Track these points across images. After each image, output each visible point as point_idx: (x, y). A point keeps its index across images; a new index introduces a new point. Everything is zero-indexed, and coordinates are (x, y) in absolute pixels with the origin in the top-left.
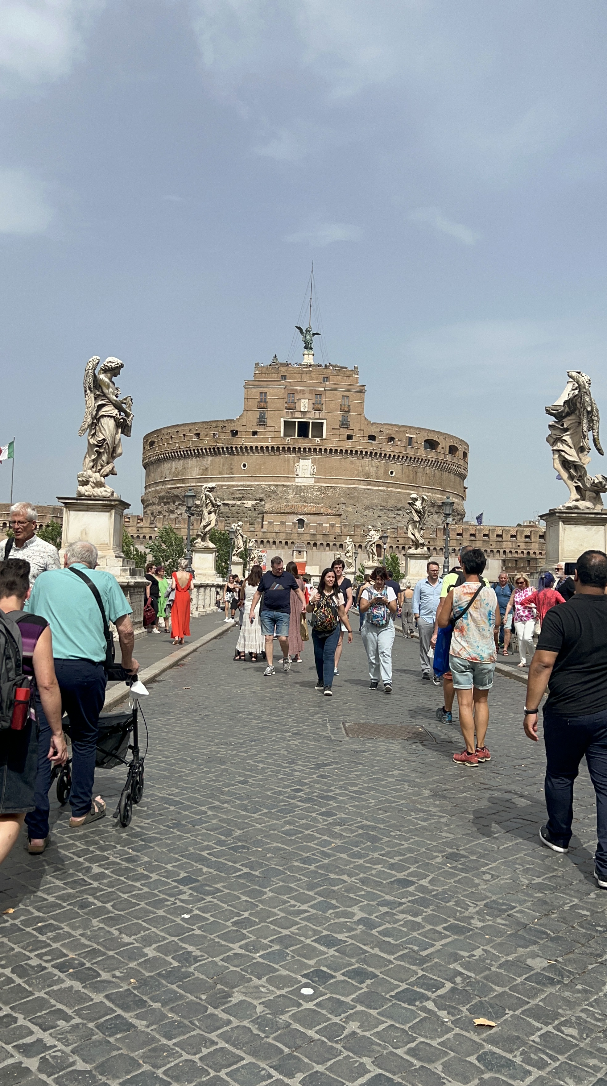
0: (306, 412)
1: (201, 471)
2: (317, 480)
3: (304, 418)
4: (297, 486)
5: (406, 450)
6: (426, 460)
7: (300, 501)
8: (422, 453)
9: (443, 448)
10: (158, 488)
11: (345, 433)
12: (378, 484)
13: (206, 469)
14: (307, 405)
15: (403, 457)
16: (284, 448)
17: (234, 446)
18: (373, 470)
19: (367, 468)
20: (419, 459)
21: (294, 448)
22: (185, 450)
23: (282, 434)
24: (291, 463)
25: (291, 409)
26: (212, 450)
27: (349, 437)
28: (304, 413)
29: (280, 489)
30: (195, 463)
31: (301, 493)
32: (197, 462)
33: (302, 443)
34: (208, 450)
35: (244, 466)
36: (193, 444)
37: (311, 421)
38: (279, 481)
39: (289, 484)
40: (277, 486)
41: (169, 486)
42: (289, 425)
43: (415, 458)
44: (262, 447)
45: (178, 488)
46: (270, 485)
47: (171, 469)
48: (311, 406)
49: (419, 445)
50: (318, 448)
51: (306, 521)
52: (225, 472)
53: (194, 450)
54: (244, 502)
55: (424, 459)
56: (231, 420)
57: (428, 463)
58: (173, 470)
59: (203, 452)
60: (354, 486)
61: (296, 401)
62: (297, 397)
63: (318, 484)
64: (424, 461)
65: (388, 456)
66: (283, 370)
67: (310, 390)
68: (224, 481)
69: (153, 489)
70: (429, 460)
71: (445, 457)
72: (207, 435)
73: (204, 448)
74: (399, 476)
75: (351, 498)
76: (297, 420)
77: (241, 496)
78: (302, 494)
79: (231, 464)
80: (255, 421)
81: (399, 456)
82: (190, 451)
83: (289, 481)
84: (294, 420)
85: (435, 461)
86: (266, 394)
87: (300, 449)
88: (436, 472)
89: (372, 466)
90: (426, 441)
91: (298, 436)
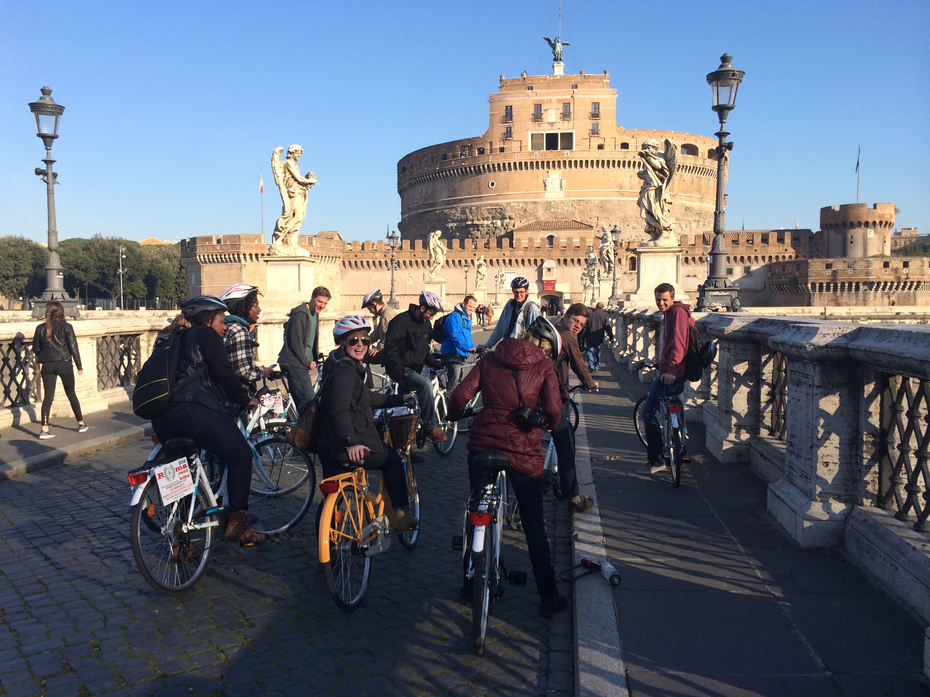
1: (450, 193)
2: (567, 195)
3: (552, 129)
4: (547, 202)
6: (683, 166)
7: (550, 217)
9: (701, 153)
10: (411, 213)
11: (596, 142)
14: (554, 116)
16: (532, 163)
17: (481, 165)
19: (620, 178)
21: (543, 163)
22: (433, 172)
23: (529, 148)
24: (540, 177)
25: (537, 119)
26: (459, 170)
27: (601, 147)
28: (552, 124)
29: (530, 206)
30: (443, 186)
31: (551, 208)
32: (446, 184)
33: (550, 156)
34: (455, 171)
35: (493, 184)
36: (441, 165)
37: (559, 132)
38: (528, 198)
39: (538, 200)
40: (526, 203)
41: (421, 211)
42: (536, 138)
44: (509, 164)
45: (429, 212)
46: (518, 202)
47: (422, 193)
48: (559, 116)
50: (567, 161)
51: (556, 236)
52: (474, 192)
53: (442, 172)
54: (493, 221)
56: (477, 138)
57: (686, 169)
58: (424, 194)
59: (450, 173)
60: (606, 198)
61: (543, 112)
62: (543, 108)
63: (568, 199)
66: (530, 81)
67: (557, 99)
68: (473, 202)
69: (408, 215)
71: (703, 163)
72: (454, 155)
73: (451, 169)
75: (604, 211)
76: (545, 133)
77: (490, 215)
78: (552, 210)
79: (479, 183)
80: (501, 137)
82: (439, 173)
83: (538, 197)
84: (541, 132)
85: (693, 167)
86: (511, 107)
87: (548, 162)
88: (695, 178)
89: (626, 176)
90: (684, 146)
91: (547, 149)
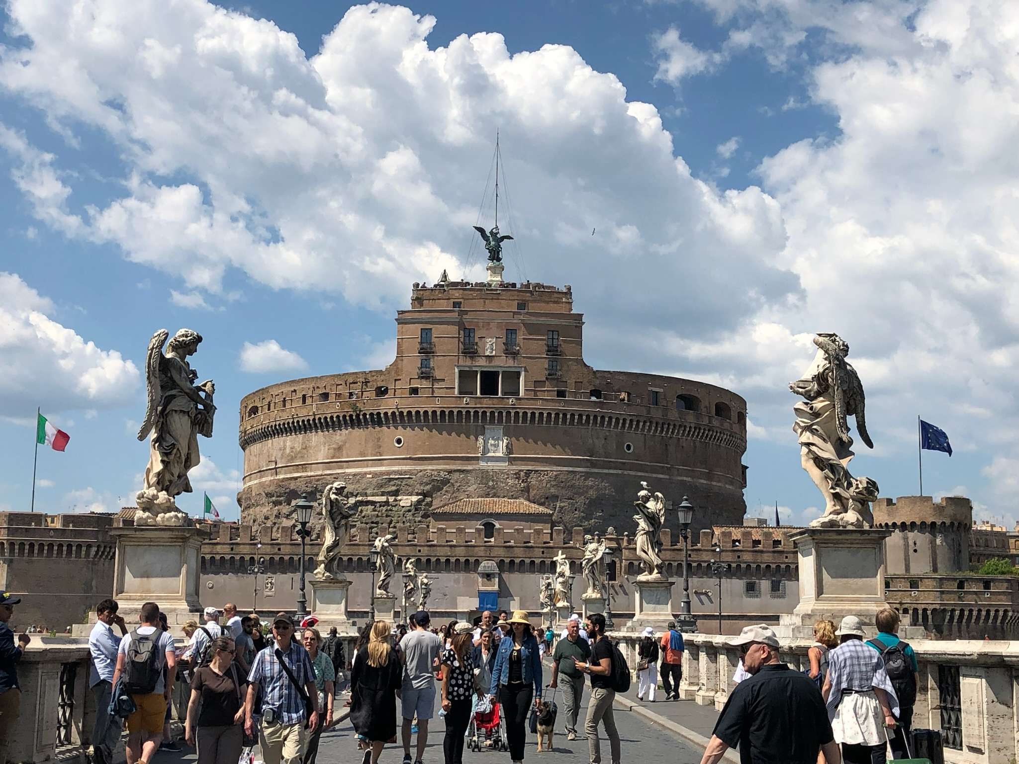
0: (493, 356)
1: (332, 451)
2: (513, 462)
3: (490, 366)
4: (482, 471)
5: (649, 412)
6: (680, 426)
7: (487, 495)
8: (674, 415)
9: (706, 407)
10: (264, 479)
11: (553, 387)
12: (608, 465)
13: (340, 448)
14: (493, 346)
15: (645, 422)
16: (460, 413)
17: (382, 412)
18: (599, 444)
19: (590, 441)
20: (669, 425)
21: (476, 413)
22: (306, 419)
23: (456, 392)
24: (472, 435)
25: (470, 351)
26: (348, 418)
27: (561, 394)
28: (489, 358)
29: (456, 476)
30: (322, 439)
31: (487, 481)
32: (325, 437)
33: (488, 403)
34: (341, 418)
35: (399, 441)
36: (318, 409)
37: (500, 370)
38: (454, 464)
39: (470, 468)
40: (450, 472)
41: (281, 477)
42: (466, 376)
43: (663, 424)
44: (426, 412)
45: (296, 478)
46: (439, 471)
47: (285, 449)
48: (501, 348)
49: (669, 404)
50: (513, 412)
51: (497, 526)
52: (370, 452)
53: (319, 419)
54: (399, 498)
55: (677, 424)
56: (377, 372)
57: (684, 431)
58: (288, 451)
59: (333, 422)
60: (571, 469)
61: (477, 340)
62: (478, 334)
63: (514, 467)
64: (677, 428)
65: (621, 421)
66: (457, 294)
67: (498, 324)
68: (367, 467)
69: (256, 482)
70: (685, 427)
71: (710, 422)
72: (338, 396)
73: (335, 416)
74: (640, 450)
75: (567, 488)
76: (478, 369)
77: (394, 488)
78: (491, 483)
79: (379, 439)
80: (415, 372)
81: (638, 422)
82: (314, 420)
83: (469, 464)
84: (474, 369)
85: (695, 428)
86: (430, 330)
87: (484, 413)
88: (698, 444)
89: (597, 438)
90: (680, 397)
91: (481, 394)
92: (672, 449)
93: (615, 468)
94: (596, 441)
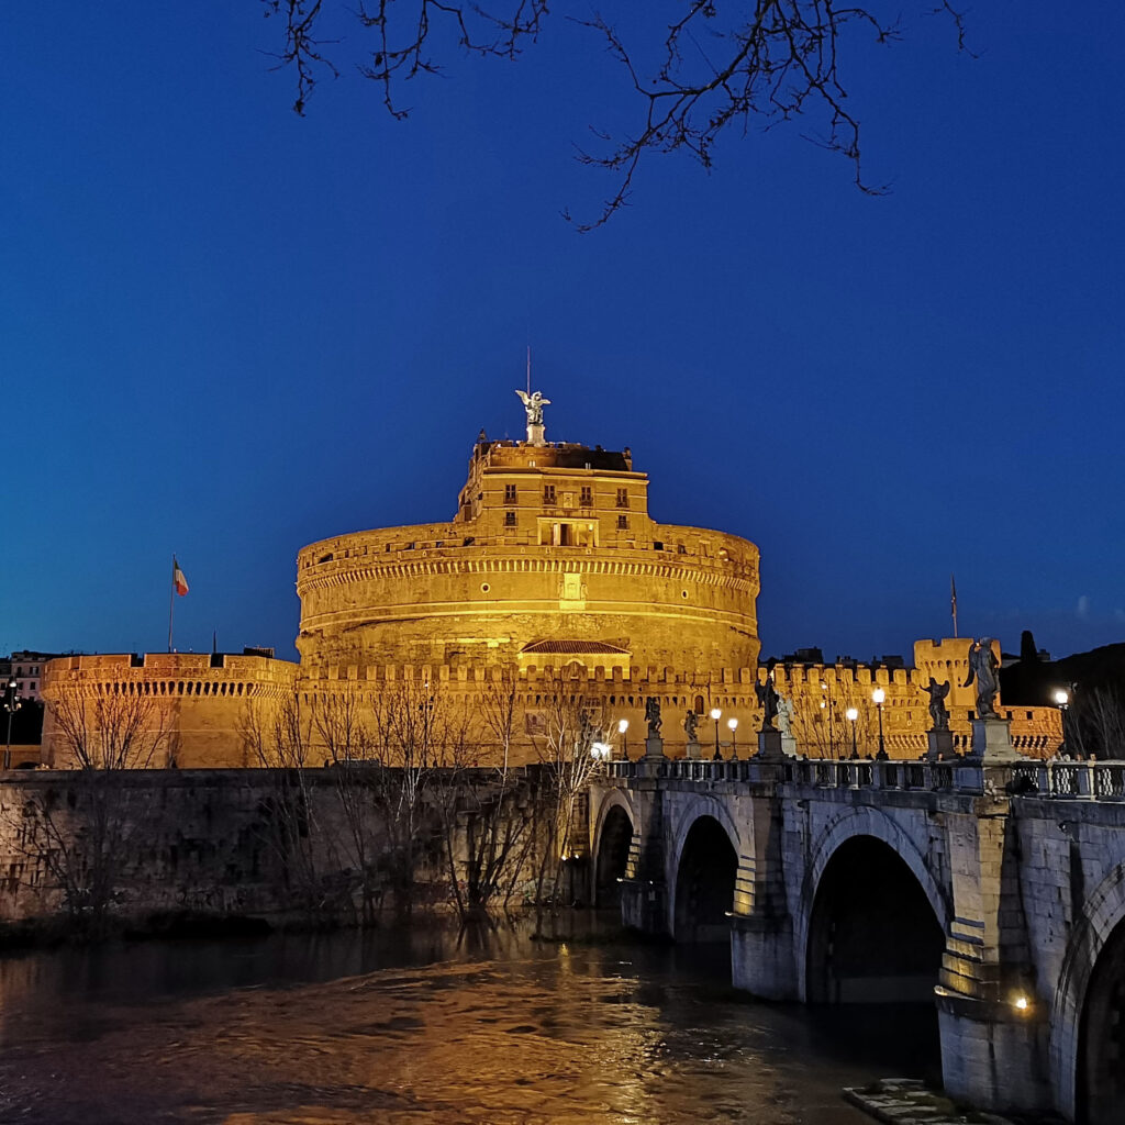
0: (570, 509)
2: (589, 606)
3: (568, 519)
4: (563, 615)
5: (700, 563)
6: (723, 575)
7: (568, 636)
8: (718, 565)
9: (740, 558)
11: (623, 539)
12: (669, 609)
13: (425, 593)
14: (571, 500)
15: (697, 572)
16: (542, 562)
17: (469, 561)
18: (661, 590)
19: (654, 588)
20: (715, 574)
21: (557, 562)
23: (539, 543)
24: (553, 583)
25: (550, 505)
26: (435, 566)
27: (630, 546)
28: (568, 512)
29: (539, 621)
30: (407, 585)
31: (567, 624)
32: (410, 583)
33: (568, 553)
34: (428, 566)
35: (485, 587)
38: (538, 608)
39: (551, 612)
40: (535, 615)
41: (362, 619)
43: (711, 573)
44: (511, 562)
45: (378, 622)
47: (365, 593)
48: (578, 502)
49: (715, 555)
50: (589, 561)
52: (456, 596)
53: (406, 566)
54: (486, 639)
55: (721, 573)
57: (726, 579)
58: (368, 595)
59: (419, 569)
60: (638, 614)
61: (556, 494)
62: (558, 489)
63: (591, 612)
64: (721, 576)
65: (679, 571)
67: (576, 481)
68: (454, 610)
70: (727, 576)
72: (424, 545)
74: (694, 597)
76: (559, 523)
78: (570, 626)
79: (465, 587)
80: (500, 524)
81: (692, 571)
82: (399, 567)
83: (551, 608)
84: (555, 522)
85: (733, 577)
86: (514, 487)
87: (564, 562)
90: (722, 549)
91: (562, 545)
92: (716, 595)
93: (675, 612)
94: (659, 588)
